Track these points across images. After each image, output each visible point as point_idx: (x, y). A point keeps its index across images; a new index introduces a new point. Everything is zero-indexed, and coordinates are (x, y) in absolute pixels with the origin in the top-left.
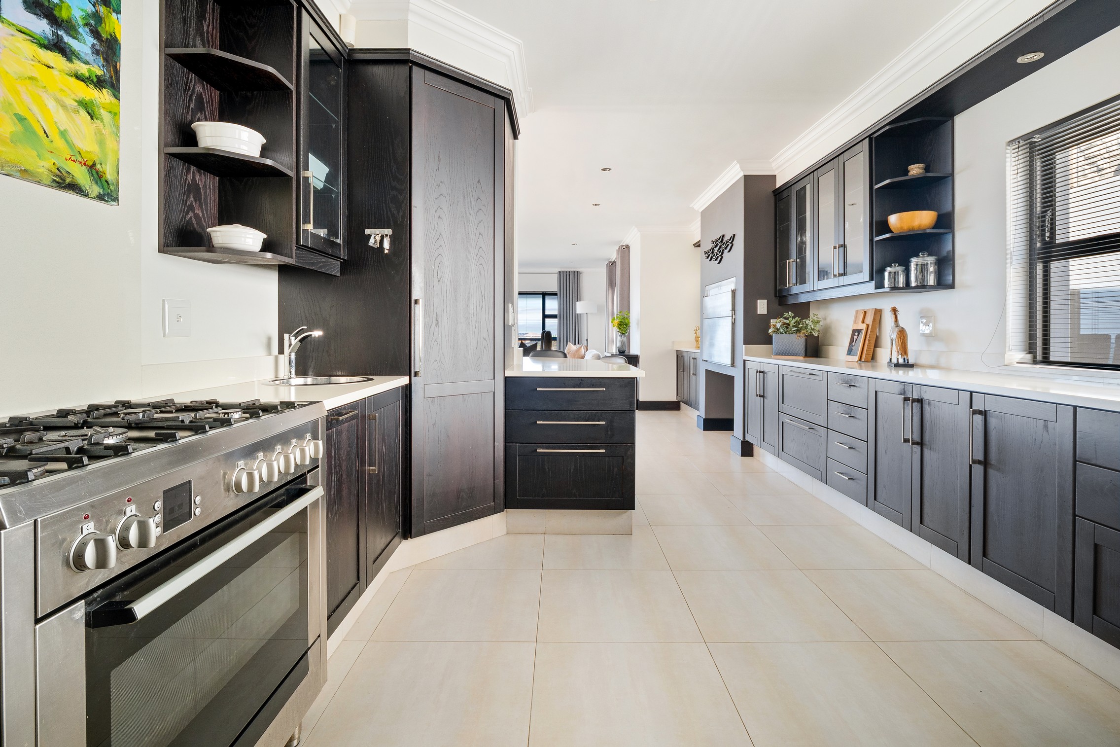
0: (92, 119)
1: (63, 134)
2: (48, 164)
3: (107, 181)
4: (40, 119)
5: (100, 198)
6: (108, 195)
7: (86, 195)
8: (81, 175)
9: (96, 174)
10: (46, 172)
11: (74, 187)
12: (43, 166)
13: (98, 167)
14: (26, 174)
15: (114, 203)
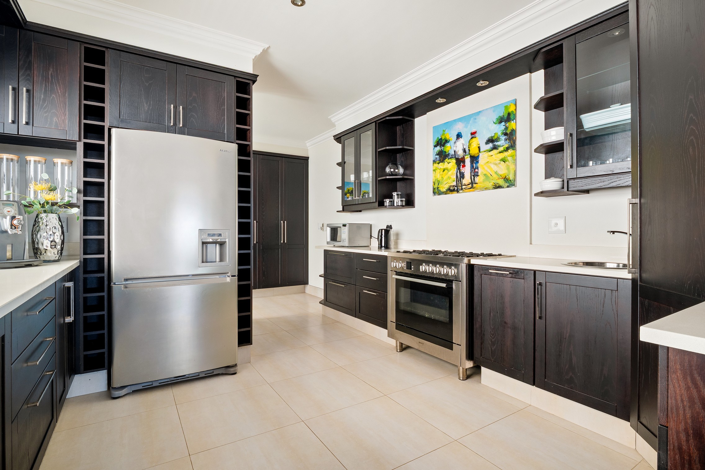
0: (505, 162)
1: (496, 173)
2: (492, 183)
3: (510, 180)
4: (490, 172)
5: (508, 187)
6: (511, 185)
7: (503, 188)
8: (501, 182)
9: (506, 179)
10: (491, 186)
11: (500, 187)
12: (490, 184)
13: (507, 177)
14: (486, 189)
15: (513, 187)
